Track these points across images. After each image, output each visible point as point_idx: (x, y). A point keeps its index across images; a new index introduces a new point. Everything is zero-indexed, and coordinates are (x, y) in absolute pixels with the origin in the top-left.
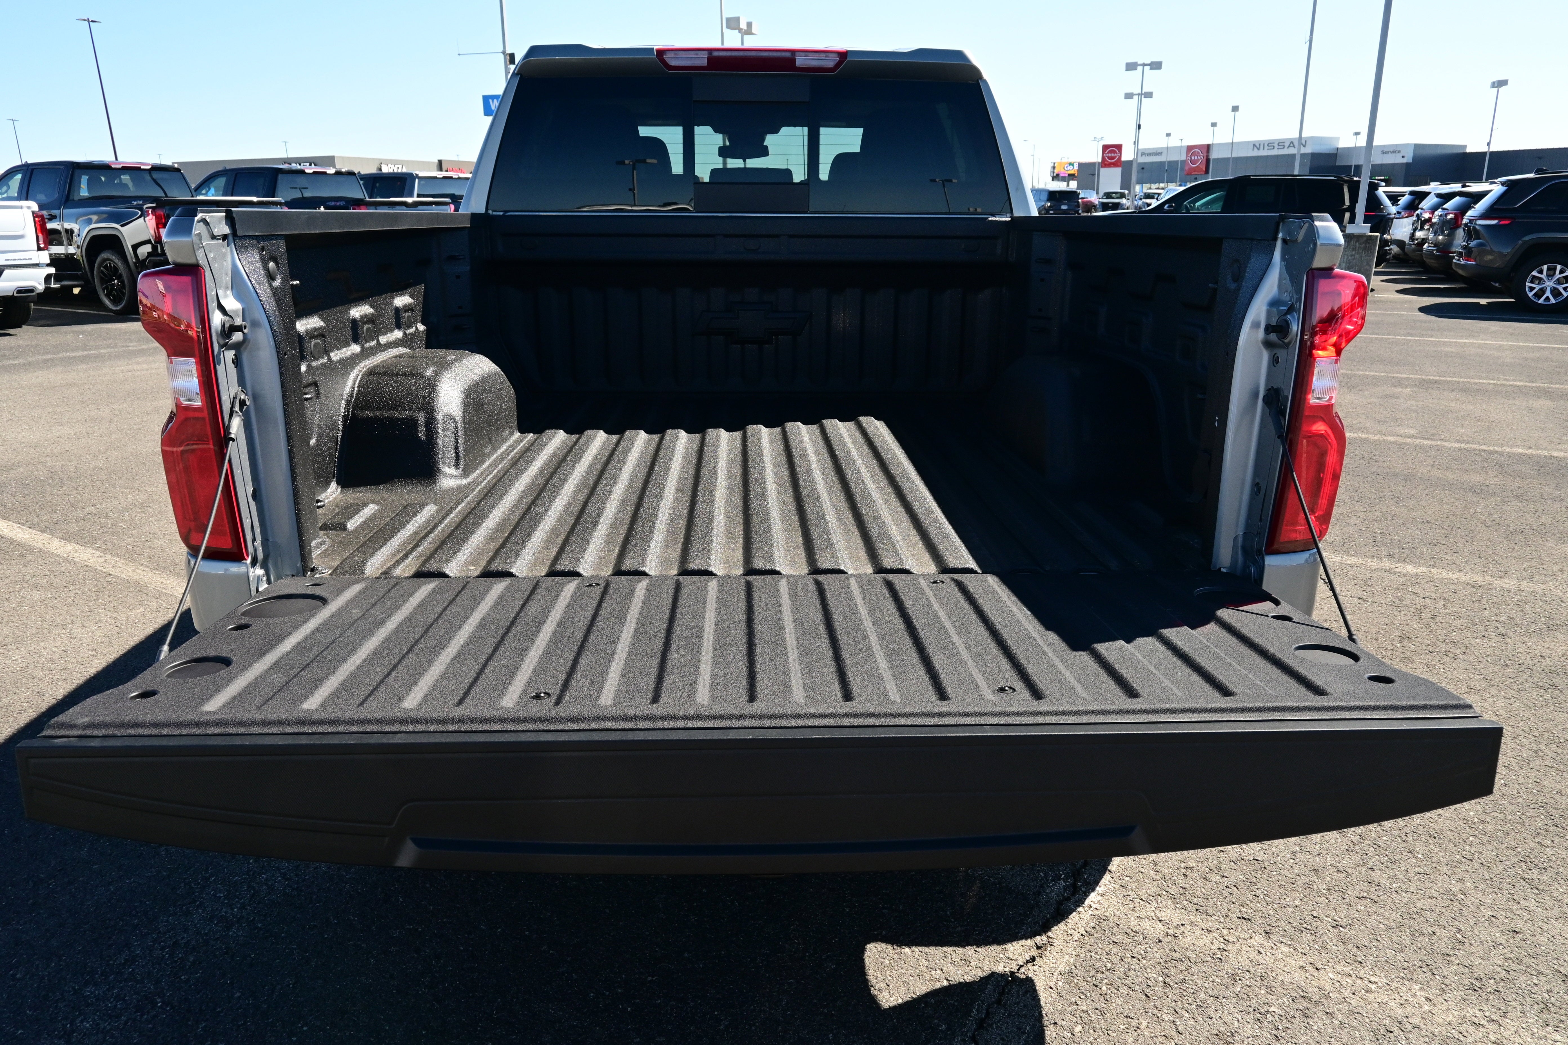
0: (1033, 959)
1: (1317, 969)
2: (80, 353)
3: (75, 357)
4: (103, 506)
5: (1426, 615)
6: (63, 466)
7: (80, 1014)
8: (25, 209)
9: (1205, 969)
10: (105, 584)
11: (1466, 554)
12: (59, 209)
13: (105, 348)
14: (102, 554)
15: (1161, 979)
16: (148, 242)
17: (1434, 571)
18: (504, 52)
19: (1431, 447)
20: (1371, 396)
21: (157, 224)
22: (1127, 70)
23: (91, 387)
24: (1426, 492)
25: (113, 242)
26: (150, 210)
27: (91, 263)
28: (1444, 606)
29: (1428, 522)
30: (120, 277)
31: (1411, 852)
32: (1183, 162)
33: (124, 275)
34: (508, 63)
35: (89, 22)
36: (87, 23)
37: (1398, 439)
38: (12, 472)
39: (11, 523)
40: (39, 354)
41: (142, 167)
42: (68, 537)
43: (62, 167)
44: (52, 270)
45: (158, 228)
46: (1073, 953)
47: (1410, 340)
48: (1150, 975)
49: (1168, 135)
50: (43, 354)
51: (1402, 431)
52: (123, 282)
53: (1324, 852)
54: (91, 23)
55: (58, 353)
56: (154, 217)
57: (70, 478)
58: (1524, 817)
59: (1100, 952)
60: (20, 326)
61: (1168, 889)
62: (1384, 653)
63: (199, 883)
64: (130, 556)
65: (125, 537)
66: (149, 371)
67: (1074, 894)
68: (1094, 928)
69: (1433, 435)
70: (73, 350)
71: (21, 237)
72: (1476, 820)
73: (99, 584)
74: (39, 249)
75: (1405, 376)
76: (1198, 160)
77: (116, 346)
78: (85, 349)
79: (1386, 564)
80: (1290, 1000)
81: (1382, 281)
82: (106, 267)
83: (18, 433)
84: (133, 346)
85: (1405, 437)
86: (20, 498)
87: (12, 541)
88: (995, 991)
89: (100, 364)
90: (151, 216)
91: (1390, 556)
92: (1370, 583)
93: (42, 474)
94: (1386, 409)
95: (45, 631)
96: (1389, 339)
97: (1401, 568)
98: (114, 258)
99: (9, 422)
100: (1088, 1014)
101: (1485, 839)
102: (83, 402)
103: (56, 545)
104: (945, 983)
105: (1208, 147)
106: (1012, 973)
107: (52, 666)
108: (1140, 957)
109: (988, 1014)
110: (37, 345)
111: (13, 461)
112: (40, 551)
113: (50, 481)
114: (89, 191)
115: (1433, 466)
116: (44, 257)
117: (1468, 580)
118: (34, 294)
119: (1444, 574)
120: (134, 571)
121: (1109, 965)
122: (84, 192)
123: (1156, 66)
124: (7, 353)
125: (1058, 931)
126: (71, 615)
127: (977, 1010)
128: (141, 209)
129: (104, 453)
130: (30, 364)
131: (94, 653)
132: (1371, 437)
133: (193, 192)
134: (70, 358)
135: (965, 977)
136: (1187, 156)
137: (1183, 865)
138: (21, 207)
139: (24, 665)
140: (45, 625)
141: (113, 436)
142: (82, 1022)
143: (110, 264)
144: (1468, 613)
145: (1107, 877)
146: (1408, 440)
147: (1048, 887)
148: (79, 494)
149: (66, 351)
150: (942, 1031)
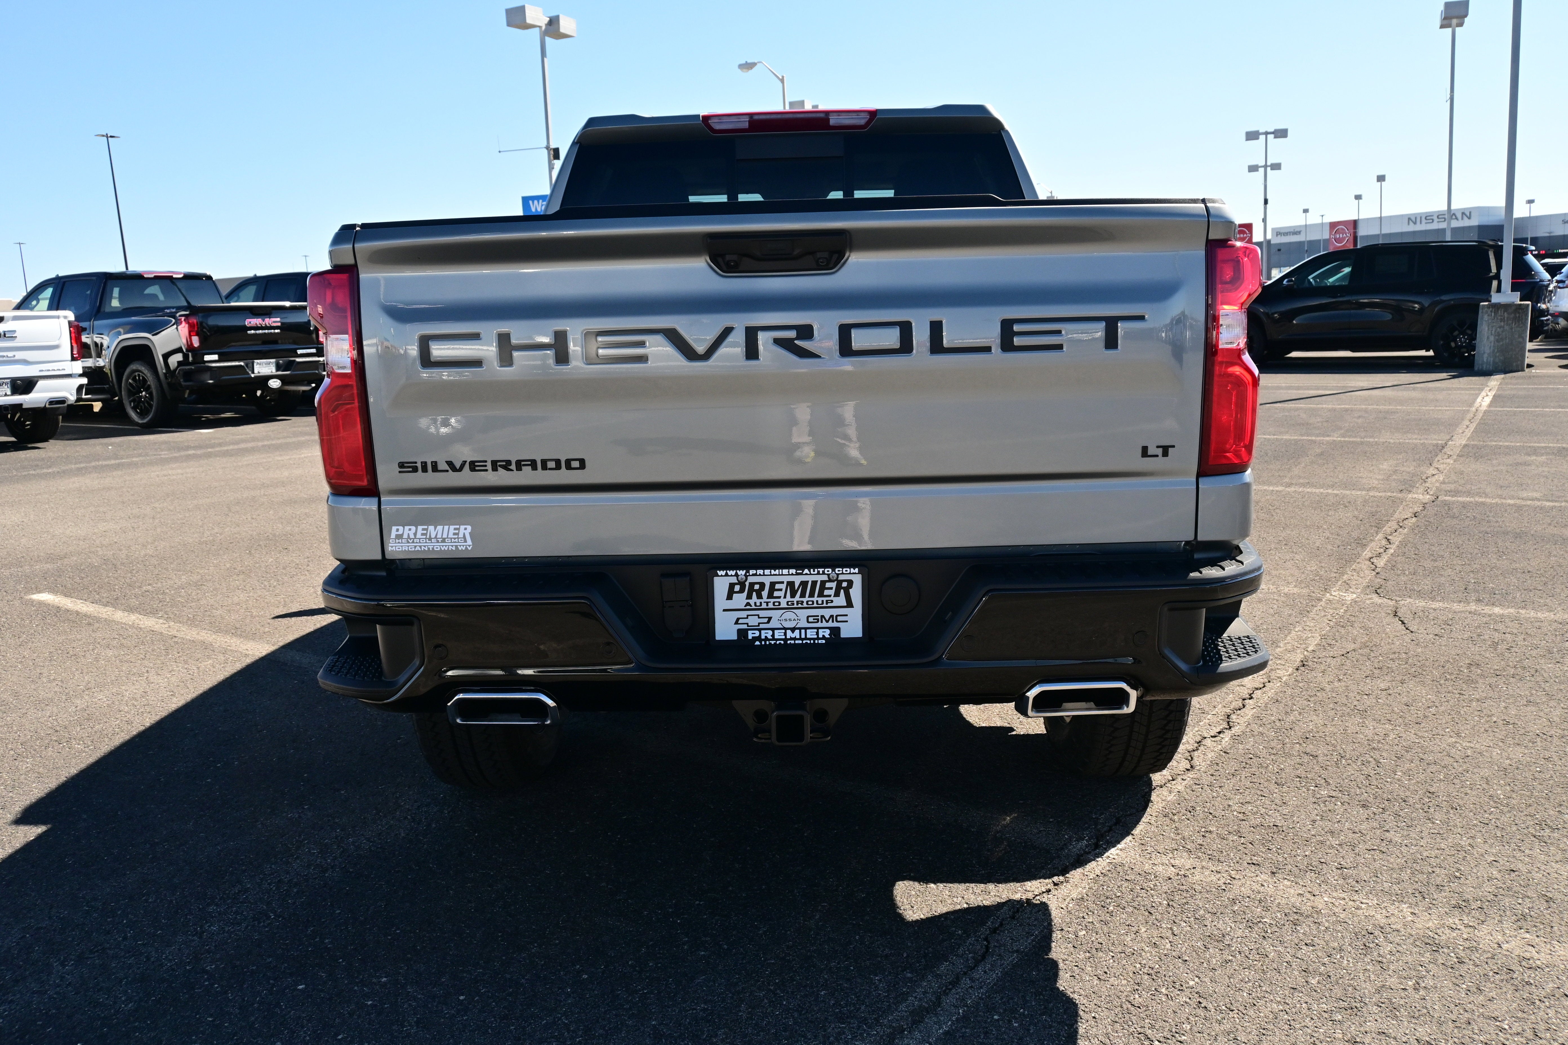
0: (1049, 891)
1: (1314, 895)
2: (113, 462)
3: (108, 465)
4: (159, 585)
5: (1501, 647)
6: (114, 554)
7: (207, 922)
8: (62, 319)
9: (1207, 896)
10: (173, 644)
11: (1562, 597)
12: (90, 321)
13: (137, 457)
14: (165, 622)
15: (1165, 902)
16: (179, 350)
17: (1523, 611)
18: (547, 148)
19: (1552, 508)
20: (1499, 465)
21: (190, 332)
22: (1247, 139)
23: (129, 490)
24: (1535, 547)
25: (143, 353)
26: (183, 318)
27: (119, 375)
28: (1524, 639)
29: (1529, 572)
30: (148, 389)
31: (1429, 819)
32: (1326, 242)
33: (153, 386)
34: (552, 158)
35: (107, 137)
36: (105, 138)
37: (1518, 502)
38: (66, 560)
39: (73, 599)
40: (71, 463)
41: (175, 276)
42: (131, 610)
43: (94, 278)
44: (84, 381)
45: (190, 336)
46: (1087, 887)
47: (1559, 412)
48: (1156, 900)
49: (1306, 211)
50: (76, 464)
51: (1525, 494)
52: (151, 394)
53: (1343, 820)
54: (109, 139)
55: (90, 462)
56: (187, 325)
57: (122, 564)
58: (1550, 794)
59: (1112, 886)
60: (46, 440)
61: (1185, 845)
62: (1448, 677)
63: (294, 845)
64: (192, 622)
65: (185, 609)
66: (185, 475)
67: (1095, 850)
68: (1109, 871)
69: (1559, 497)
70: (105, 460)
71: (56, 347)
72: (1502, 796)
73: (166, 644)
74: (73, 359)
75: (1543, 445)
76: (1344, 239)
77: (147, 455)
78: (116, 458)
79: (1473, 607)
80: (1283, 915)
81: (1546, 357)
82: (134, 379)
83: (66, 529)
84: (165, 454)
85: (1526, 500)
86: (77, 579)
87: (78, 613)
88: (1010, 910)
89: (134, 470)
90: (184, 324)
91: (1479, 601)
92: (1450, 623)
93: (96, 561)
94: (1512, 476)
95: (124, 678)
96: (1536, 411)
97: (1487, 610)
98: (143, 368)
99: (55, 520)
100: (1094, 924)
101: (1506, 809)
102: (123, 503)
103: (119, 615)
104: (965, 906)
105: (1355, 223)
106: (1028, 900)
107: (136, 703)
108: (1149, 889)
109: (1001, 925)
110: (68, 456)
111: (65, 552)
112: (106, 620)
113: (104, 567)
114: (120, 301)
115: (1550, 524)
116: (78, 367)
117: (1556, 618)
118: (66, 405)
119: (1532, 614)
120: (198, 634)
121: (1119, 894)
122: (115, 303)
123: (1281, 134)
124: (40, 463)
125: (1076, 875)
126: (145, 667)
127: (992, 922)
128: (174, 317)
129: (152, 543)
130: (64, 472)
131: (172, 693)
132: (1488, 500)
133: (224, 299)
134: (102, 466)
135: (984, 902)
136: (1330, 234)
137: (1203, 830)
138: (58, 317)
139: (110, 702)
140: (122, 674)
141: (159, 530)
142: (209, 927)
143: (139, 375)
144: (1548, 644)
145: (1129, 838)
146: (1529, 503)
147: (1071, 844)
148: (135, 576)
149: (98, 460)
150: (958, 935)
